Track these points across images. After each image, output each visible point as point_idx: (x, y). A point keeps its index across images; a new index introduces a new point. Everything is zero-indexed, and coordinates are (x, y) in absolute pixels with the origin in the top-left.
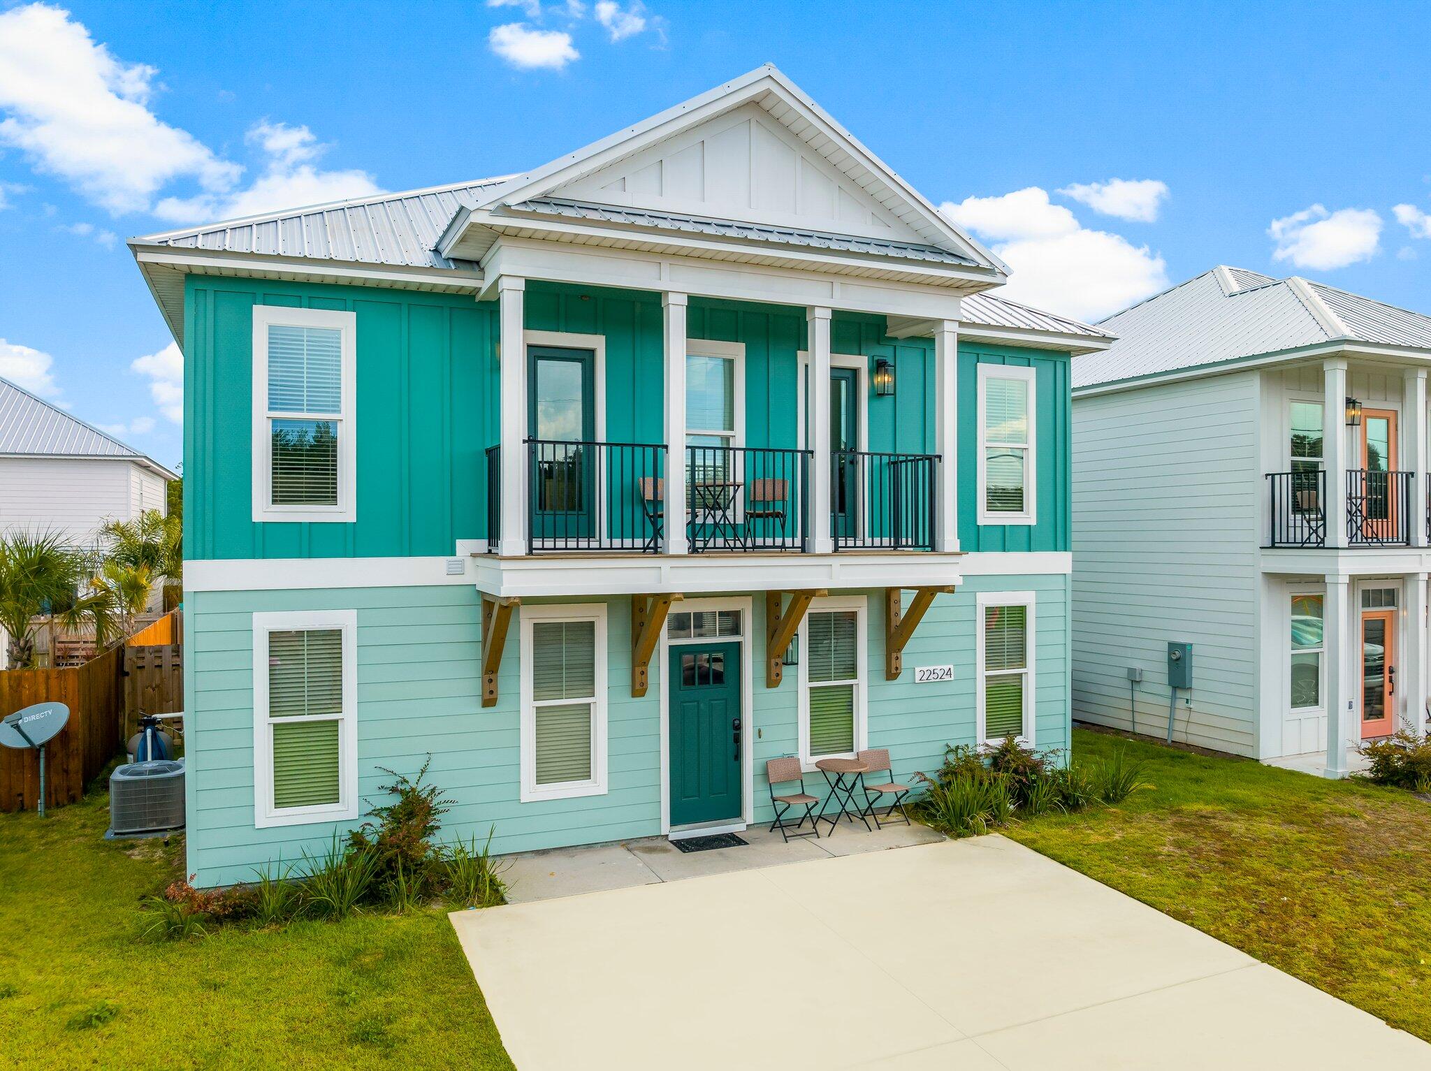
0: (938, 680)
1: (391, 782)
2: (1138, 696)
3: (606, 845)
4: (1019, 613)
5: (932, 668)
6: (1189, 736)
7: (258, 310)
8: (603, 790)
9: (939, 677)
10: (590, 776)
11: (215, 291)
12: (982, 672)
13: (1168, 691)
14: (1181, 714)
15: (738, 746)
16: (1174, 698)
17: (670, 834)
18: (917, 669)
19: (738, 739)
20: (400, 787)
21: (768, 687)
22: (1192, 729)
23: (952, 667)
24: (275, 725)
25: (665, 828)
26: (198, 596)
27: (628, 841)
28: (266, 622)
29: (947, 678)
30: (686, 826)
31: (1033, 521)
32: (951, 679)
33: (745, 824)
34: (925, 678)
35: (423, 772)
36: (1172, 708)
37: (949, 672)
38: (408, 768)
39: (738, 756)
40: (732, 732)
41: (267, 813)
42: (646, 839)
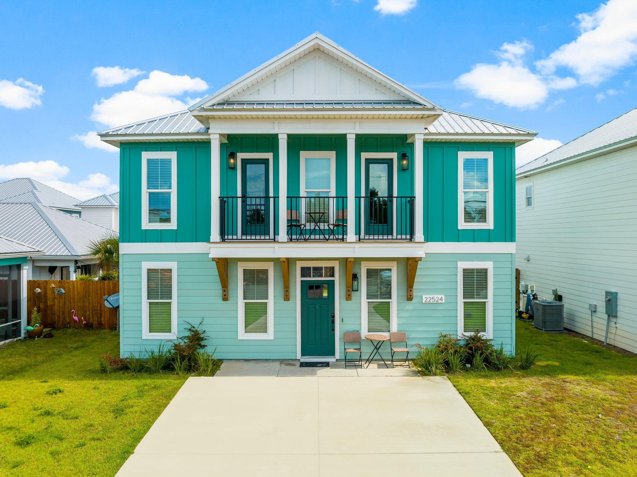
0: (435, 302)
1: (189, 327)
2: (595, 319)
3: (274, 360)
4: (484, 273)
5: (432, 296)
6: (616, 342)
7: (143, 153)
8: (272, 337)
9: (436, 301)
10: (266, 332)
11: (130, 148)
12: (461, 301)
13: (606, 316)
14: (613, 330)
15: (333, 325)
16: (609, 321)
17: (301, 359)
18: (424, 297)
19: (333, 322)
20: (192, 329)
21: (346, 300)
22: (618, 338)
23: (443, 296)
24: (149, 303)
25: (299, 356)
26: (124, 255)
27: (283, 360)
28: (146, 265)
29: (440, 302)
30: (309, 357)
31: (491, 227)
32: (442, 302)
33: (335, 359)
34: (428, 301)
35: (200, 324)
36: (608, 326)
37: (441, 299)
38: (195, 322)
39: (333, 330)
40: (330, 319)
41: (146, 334)
42: (291, 360)
